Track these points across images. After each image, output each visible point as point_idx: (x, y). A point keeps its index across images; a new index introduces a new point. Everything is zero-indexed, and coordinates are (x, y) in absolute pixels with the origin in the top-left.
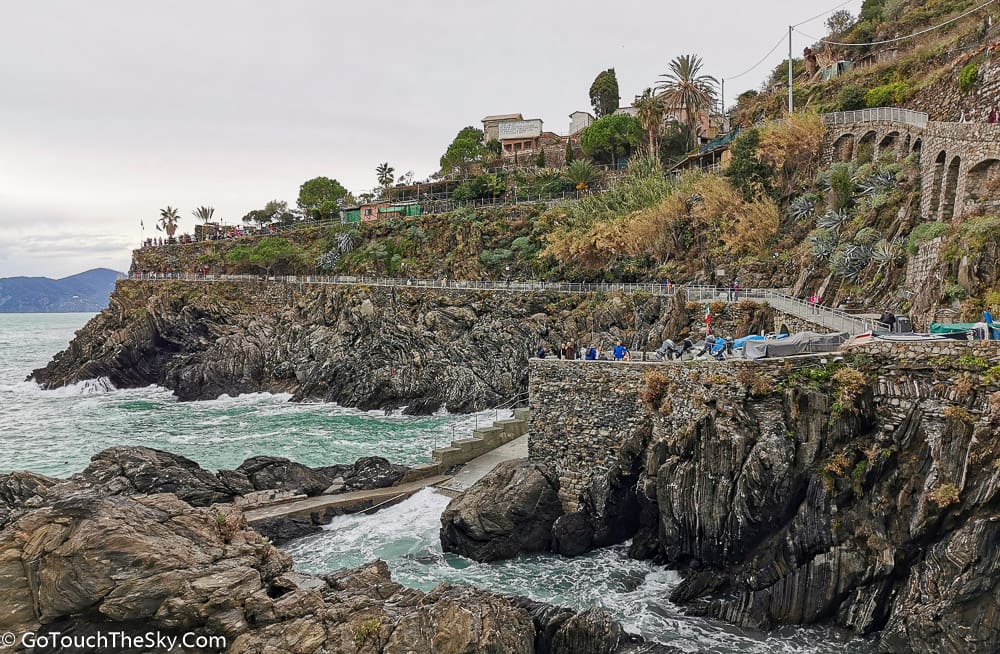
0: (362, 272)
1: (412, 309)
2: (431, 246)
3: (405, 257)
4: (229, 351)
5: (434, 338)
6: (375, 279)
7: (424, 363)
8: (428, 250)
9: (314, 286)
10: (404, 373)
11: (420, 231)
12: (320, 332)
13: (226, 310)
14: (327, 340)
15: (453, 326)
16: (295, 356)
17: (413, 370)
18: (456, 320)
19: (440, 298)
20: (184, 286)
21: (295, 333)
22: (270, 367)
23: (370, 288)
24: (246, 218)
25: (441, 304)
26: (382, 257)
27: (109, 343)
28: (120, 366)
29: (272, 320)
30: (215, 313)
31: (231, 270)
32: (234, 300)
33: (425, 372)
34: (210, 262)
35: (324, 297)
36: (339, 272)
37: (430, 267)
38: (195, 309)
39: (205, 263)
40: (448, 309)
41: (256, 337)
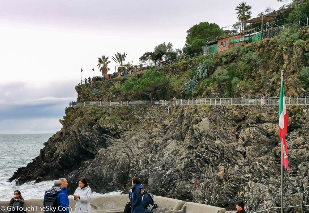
0: (208, 94)
1: (238, 125)
2: (264, 67)
3: (242, 79)
4: (106, 159)
5: (244, 154)
6: (218, 100)
7: (226, 178)
8: (261, 71)
9: (177, 107)
10: (207, 186)
11: (254, 55)
12: (172, 146)
13: (120, 128)
14: (175, 153)
15: (264, 142)
16: (154, 165)
17: (215, 184)
18: (268, 135)
19: (258, 115)
20: (98, 110)
21: (157, 146)
22: (133, 173)
23: (210, 107)
24: (143, 58)
25: (259, 121)
26: (225, 80)
27: (57, 152)
28: (60, 167)
29: (147, 136)
30: (113, 130)
31: (129, 98)
32: (127, 120)
33: (226, 187)
34: (117, 92)
35: (182, 117)
36: (196, 96)
37: (261, 87)
38: (100, 127)
39: (114, 94)
40: (264, 126)
41: (130, 148)
